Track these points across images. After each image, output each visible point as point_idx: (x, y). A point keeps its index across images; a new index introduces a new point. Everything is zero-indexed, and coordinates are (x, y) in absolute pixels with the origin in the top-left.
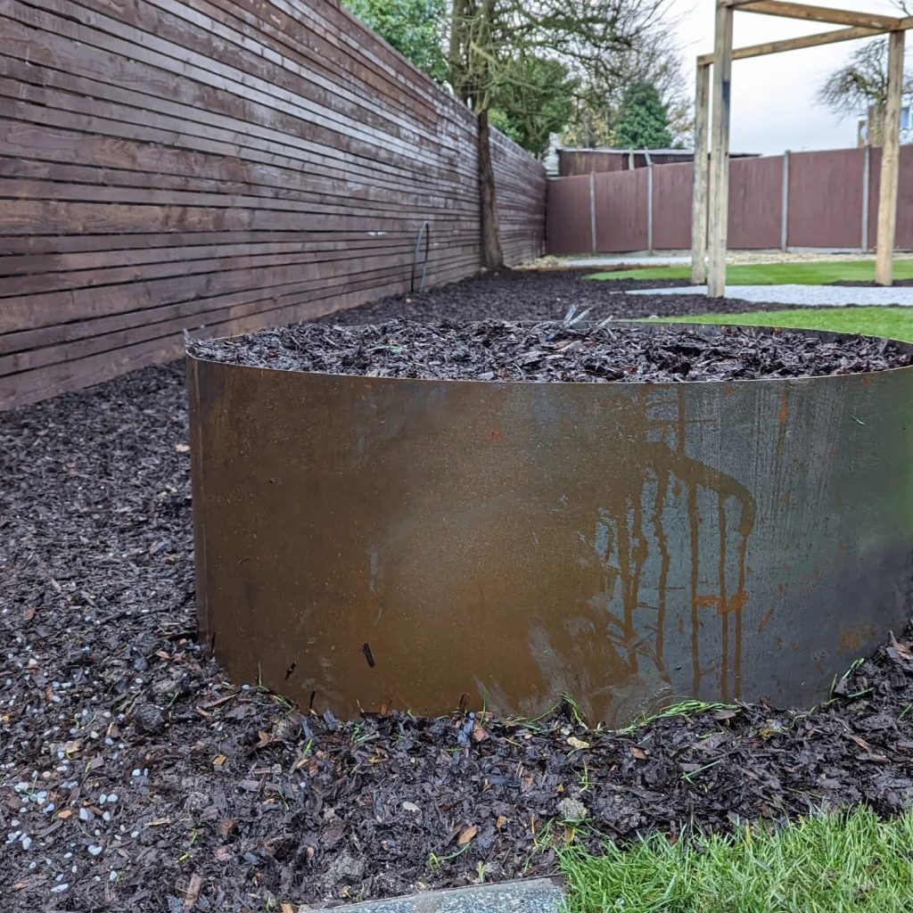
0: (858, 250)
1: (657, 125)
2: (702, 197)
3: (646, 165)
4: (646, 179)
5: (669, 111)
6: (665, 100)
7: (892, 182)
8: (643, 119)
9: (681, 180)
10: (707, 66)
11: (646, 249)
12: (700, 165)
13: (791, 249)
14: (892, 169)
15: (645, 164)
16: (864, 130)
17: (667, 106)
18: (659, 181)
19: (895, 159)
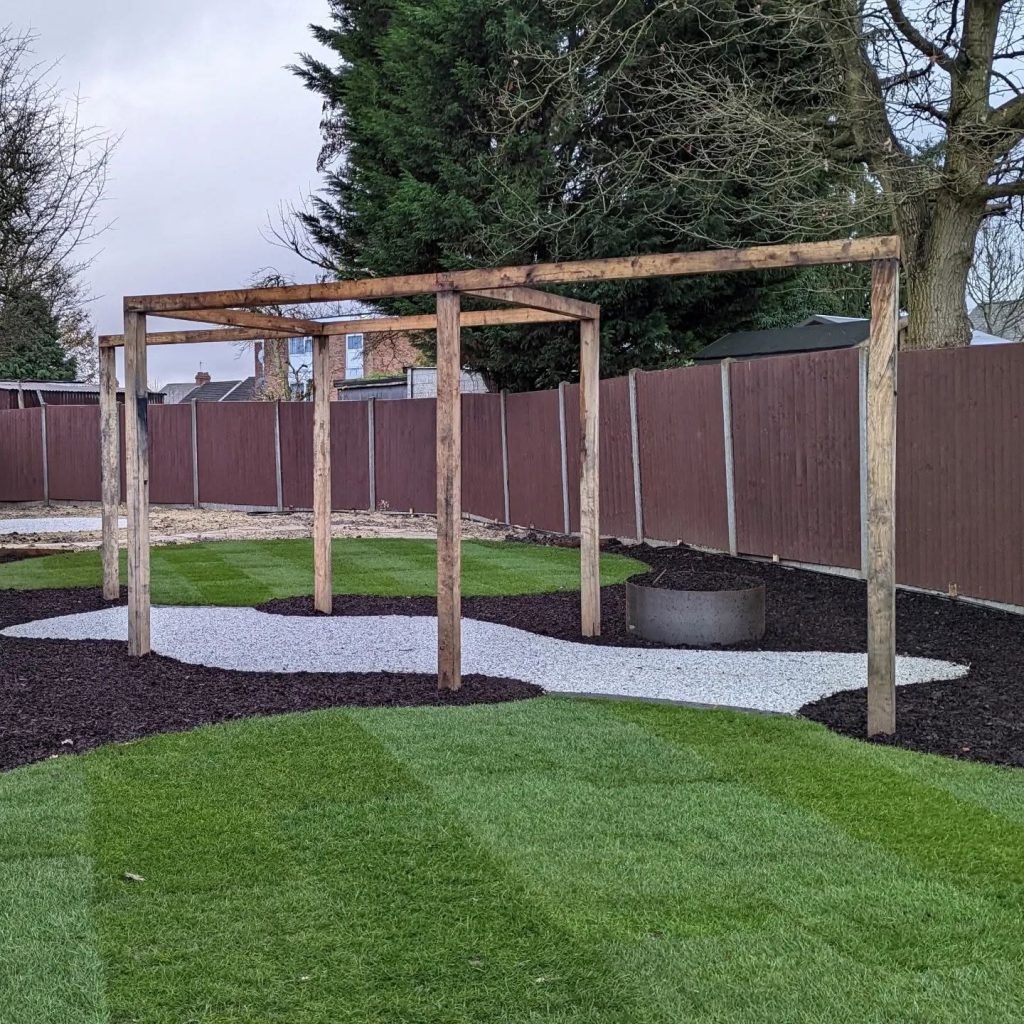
0: (274, 509)
1: (46, 338)
2: (112, 498)
3: (39, 405)
4: (39, 420)
5: (60, 323)
6: (54, 312)
7: (325, 498)
8: (30, 331)
9: (79, 425)
10: (112, 348)
11: (41, 497)
12: (109, 462)
13: (204, 505)
14: (325, 486)
15: (37, 404)
16: (261, 353)
17: (57, 318)
18: (53, 423)
19: (327, 472)
